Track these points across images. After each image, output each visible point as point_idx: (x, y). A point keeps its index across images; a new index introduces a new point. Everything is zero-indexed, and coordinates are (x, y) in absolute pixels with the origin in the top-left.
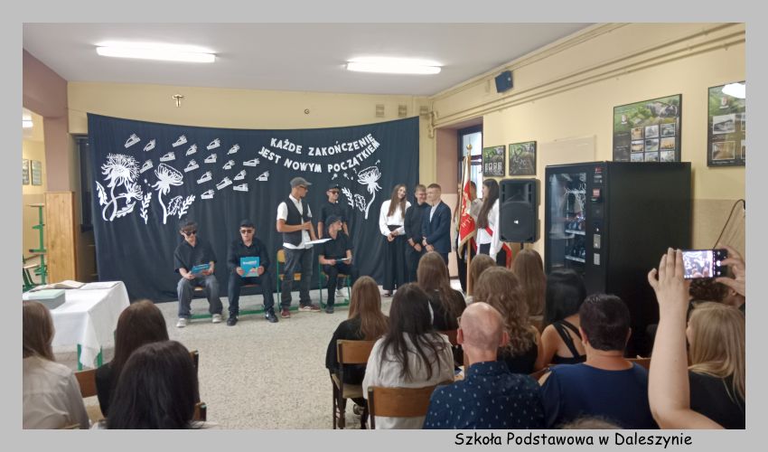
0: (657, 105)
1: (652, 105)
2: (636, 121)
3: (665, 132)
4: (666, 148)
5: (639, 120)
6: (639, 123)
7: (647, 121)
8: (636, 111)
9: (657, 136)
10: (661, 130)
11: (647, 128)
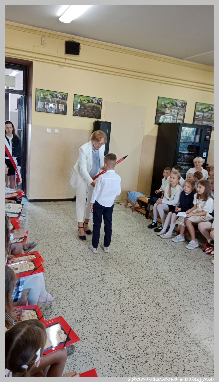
0: (178, 103)
1: (176, 102)
2: (168, 106)
3: (180, 113)
4: (179, 119)
5: (170, 106)
6: (170, 107)
7: (173, 107)
8: (169, 102)
9: (177, 114)
10: (178, 112)
11: (173, 110)
